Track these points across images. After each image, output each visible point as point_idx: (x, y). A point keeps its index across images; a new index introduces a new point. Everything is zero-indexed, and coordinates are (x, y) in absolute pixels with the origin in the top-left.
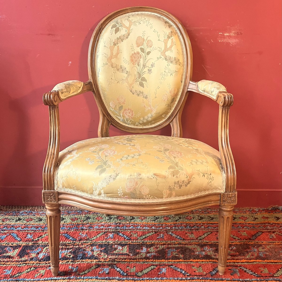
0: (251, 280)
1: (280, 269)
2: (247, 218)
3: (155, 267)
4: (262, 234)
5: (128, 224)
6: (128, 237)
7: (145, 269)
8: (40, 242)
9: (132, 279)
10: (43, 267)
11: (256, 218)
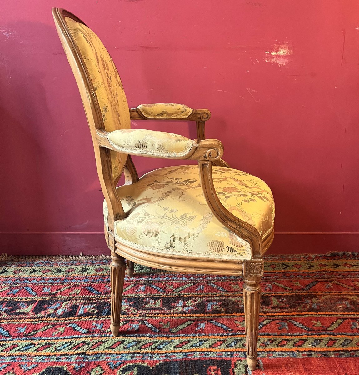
0: (301, 334)
1: (334, 322)
2: (301, 266)
3: (192, 322)
4: (317, 284)
5: (162, 274)
6: (163, 290)
7: (181, 325)
8: (59, 296)
9: (165, 335)
10: (62, 324)
11: (311, 266)
